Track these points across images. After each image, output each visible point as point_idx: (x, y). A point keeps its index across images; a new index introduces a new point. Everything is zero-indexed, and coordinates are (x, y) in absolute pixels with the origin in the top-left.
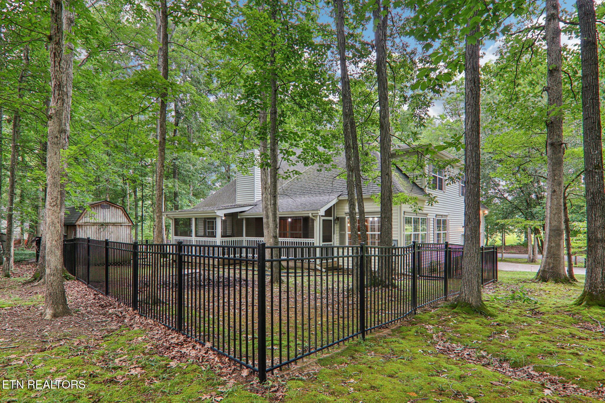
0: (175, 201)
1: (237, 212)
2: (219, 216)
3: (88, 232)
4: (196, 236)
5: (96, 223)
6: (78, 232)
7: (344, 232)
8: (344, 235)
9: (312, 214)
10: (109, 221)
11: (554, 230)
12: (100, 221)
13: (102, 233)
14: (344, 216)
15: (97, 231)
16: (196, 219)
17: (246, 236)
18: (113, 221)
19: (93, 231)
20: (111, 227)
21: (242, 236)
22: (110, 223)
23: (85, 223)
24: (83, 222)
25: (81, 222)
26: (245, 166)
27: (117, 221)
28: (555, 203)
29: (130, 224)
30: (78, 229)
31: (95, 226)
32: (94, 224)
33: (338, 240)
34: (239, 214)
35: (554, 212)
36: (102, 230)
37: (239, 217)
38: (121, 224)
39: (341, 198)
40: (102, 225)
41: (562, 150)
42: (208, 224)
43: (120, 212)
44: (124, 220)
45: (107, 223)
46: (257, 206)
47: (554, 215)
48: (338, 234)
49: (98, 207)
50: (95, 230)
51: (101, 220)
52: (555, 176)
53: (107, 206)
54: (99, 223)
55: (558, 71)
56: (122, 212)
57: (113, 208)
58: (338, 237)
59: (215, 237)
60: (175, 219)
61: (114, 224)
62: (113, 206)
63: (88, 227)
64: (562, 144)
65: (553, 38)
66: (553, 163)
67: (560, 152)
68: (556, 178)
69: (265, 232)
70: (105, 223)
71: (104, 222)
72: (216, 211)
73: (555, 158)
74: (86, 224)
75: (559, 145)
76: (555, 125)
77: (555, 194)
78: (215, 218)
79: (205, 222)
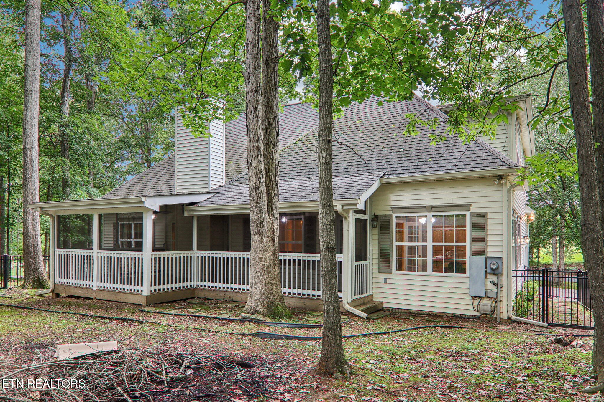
0: (65, 193)
1: (182, 205)
2: (148, 210)
4: (101, 248)
7: (388, 243)
8: (390, 247)
9: (343, 206)
14: (390, 213)
16: (100, 216)
17: (199, 249)
21: (191, 249)
26: (200, 118)
33: (376, 256)
34: (186, 208)
37: (186, 214)
39: (386, 179)
42: (122, 228)
46: (220, 195)
48: (377, 247)
58: (376, 252)
59: (142, 250)
60: (59, 216)
69: (255, 240)
72: (143, 199)
79: (116, 226)
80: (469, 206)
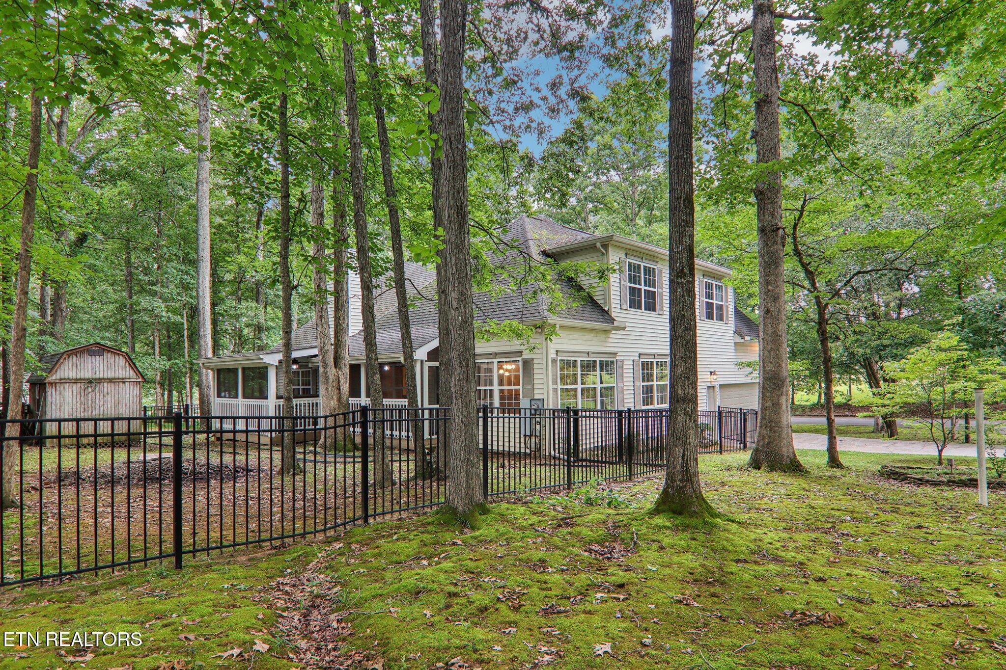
2: (272, 364)
3: (66, 394)
4: (244, 396)
5: (80, 379)
6: (49, 394)
10: (101, 376)
11: (770, 379)
12: (86, 376)
13: (90, 396)
15: (82, 392)
16: (243, 369)
18: (110, 375)
19: (74, 391)
20: (105, 384)
22: (105, 379)
23: (61, 379)
24: (58, 377)
25: (54, 377)
27: (117, 376)
28: (770, 332)
29: (140, 380)
30: (49, 389)
31: (78, 385)
32: (76, 381)
35: (769, 347)
36: (90, 389)
38: (123, 381)
40: (90, 382)
41: (779, 239)
43: (121, 361)
44: (128, 373)
45: (100, 379)
47: (769, 352)
49: (84, 353)
50: (78, 390)
51: (88, 375)
52: (768, 284)
53: (98, 351)
54: (84, 379)
55: (770, 102)
56: (124, 361)
57: (109, 354)
59: (266, 398)
60: (217, 370)
61: (111, 380)
62: (109, 351)
63: (66, 386)
64: (778, 229)
65: (761, 46)
66: (765, 262)
67: (776, 242)
68: (770, 288)
69: (322, 389)
70: (96, 379)
71: (94, 377)
73: (768, 254)
74: (64, 381)
75: (773, 231)
76: (766, 197)
77: (769, 316)
78: (267, 368)
80: (522, 352)
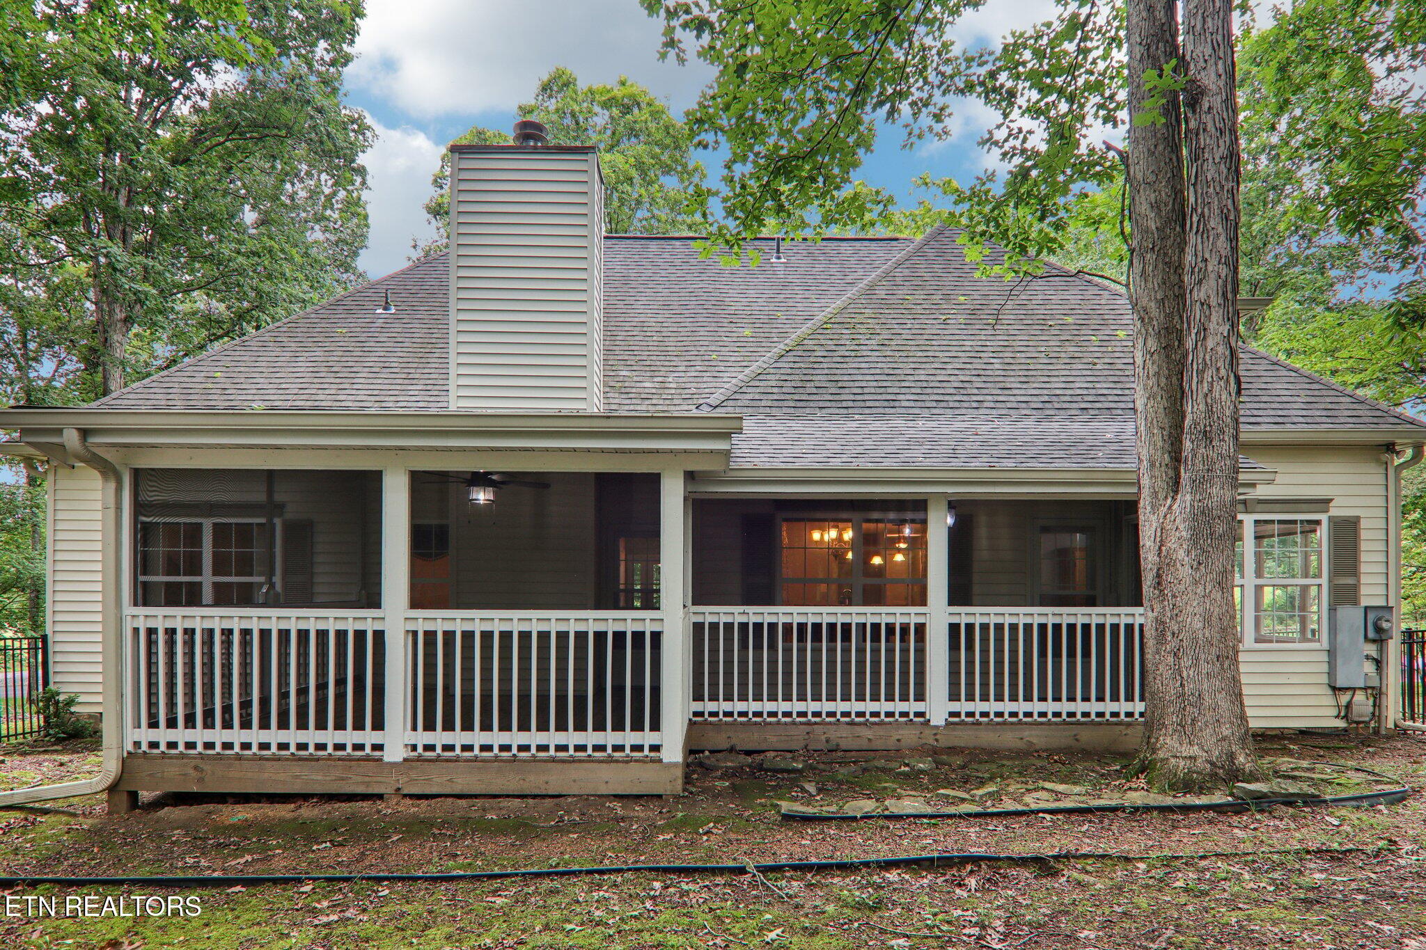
80: (1328, 501)
